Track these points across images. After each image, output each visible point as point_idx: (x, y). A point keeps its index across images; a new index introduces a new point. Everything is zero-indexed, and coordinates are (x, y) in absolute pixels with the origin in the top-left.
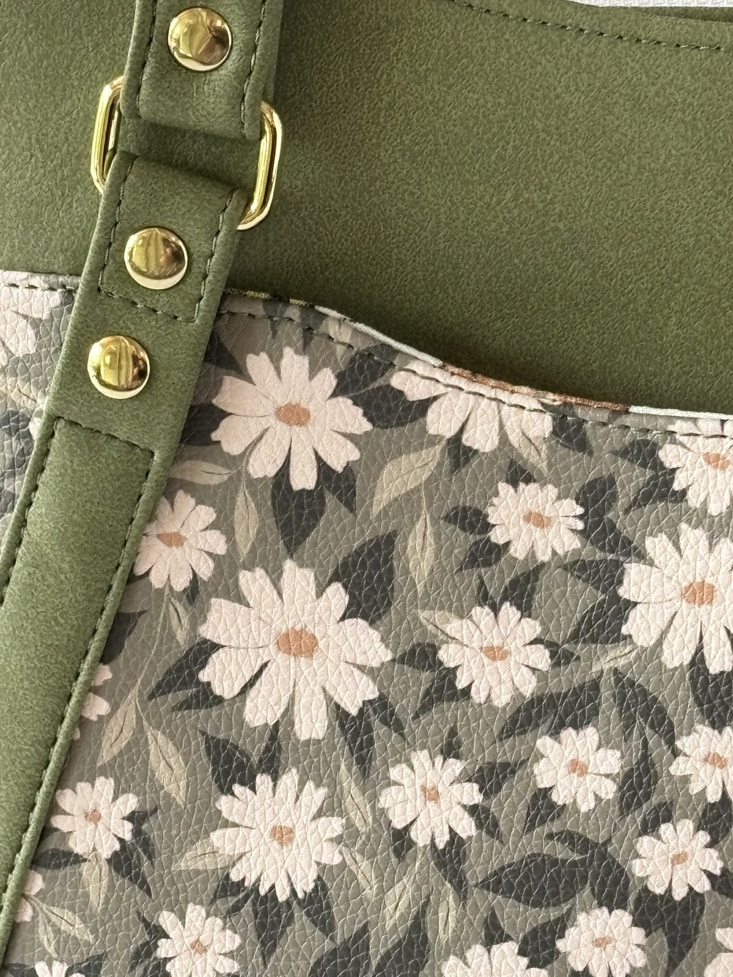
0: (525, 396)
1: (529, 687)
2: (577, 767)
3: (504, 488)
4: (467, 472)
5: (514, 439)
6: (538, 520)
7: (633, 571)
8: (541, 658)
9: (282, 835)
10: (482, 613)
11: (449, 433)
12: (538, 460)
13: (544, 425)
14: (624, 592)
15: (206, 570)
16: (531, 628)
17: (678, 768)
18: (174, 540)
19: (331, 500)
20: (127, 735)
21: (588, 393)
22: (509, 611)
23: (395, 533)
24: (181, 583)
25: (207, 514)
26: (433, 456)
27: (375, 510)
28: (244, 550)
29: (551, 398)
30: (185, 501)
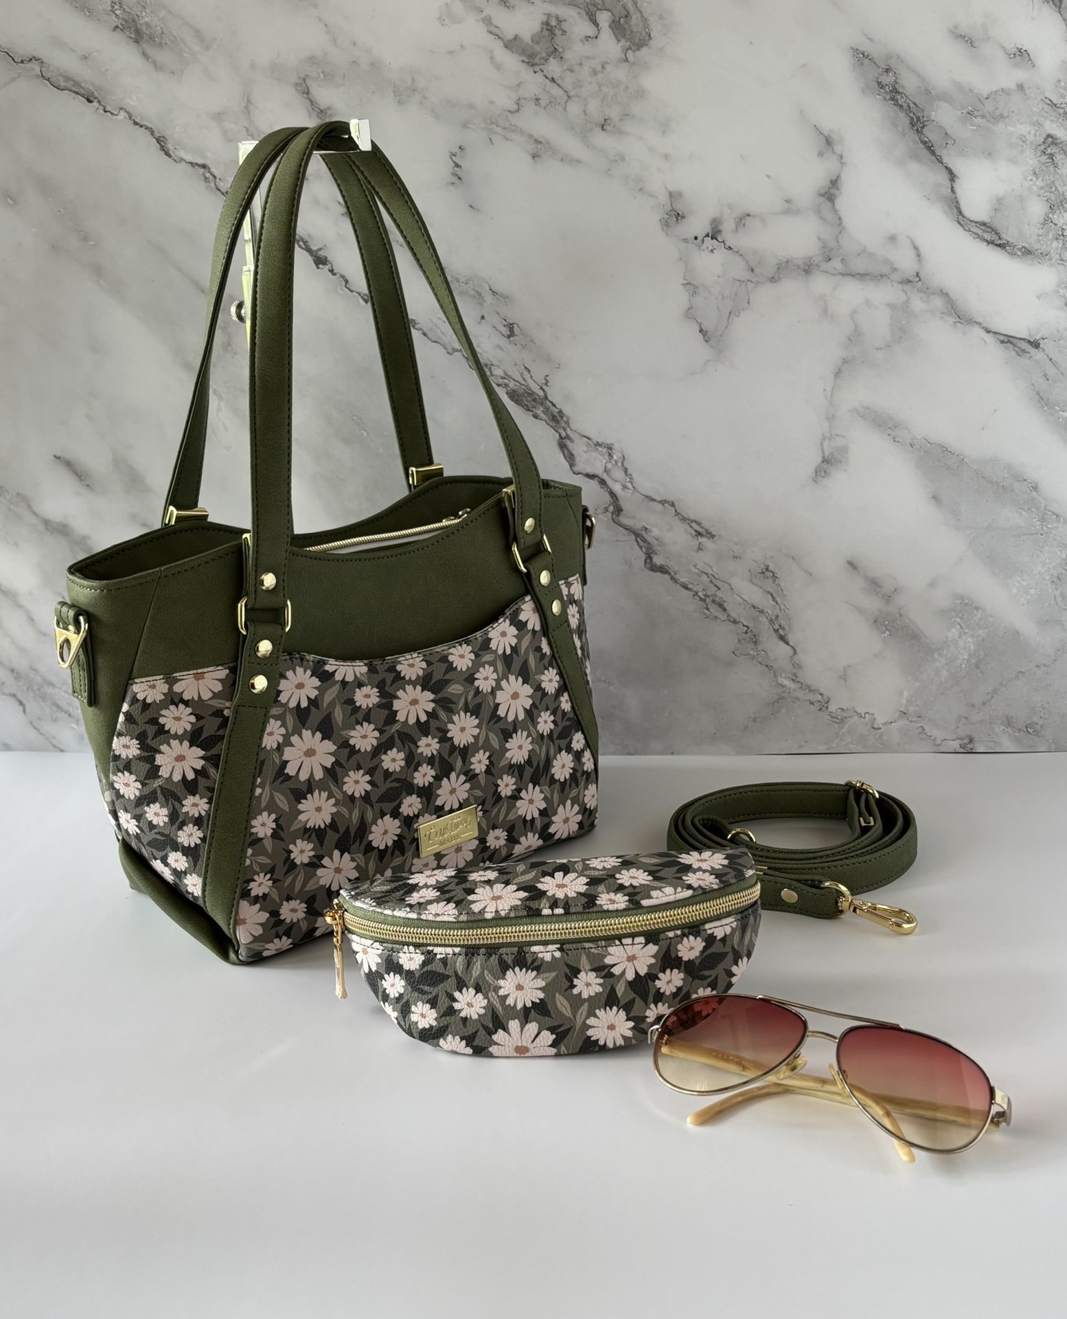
0: (358, 663)
1: (375, 743)
2: (394, 760)
3: (357, 690)
4: (347, 688)
5: (358, 675)
6: (367, 696)
7: (395, 702)
8: (377, 734)
9: (319, 809)
10: (358, 727)
11: (341, 679)
12: (365, 679)
13: (365, 669)
14: (394, 708)
15: (281, 740)
16: (372, 726)
17: (419, 751)
18: (271, 734)
19: (313, 709)
20: (268, 795)
21: (375, 657)
22: (365, 724)
23: (330, 713)
24: (275, 746)
25: (279, 723)
26: (337, 687)
27: (325, 705)
28: (290, 731)
29: (365, 661)
30: (272, 721)
